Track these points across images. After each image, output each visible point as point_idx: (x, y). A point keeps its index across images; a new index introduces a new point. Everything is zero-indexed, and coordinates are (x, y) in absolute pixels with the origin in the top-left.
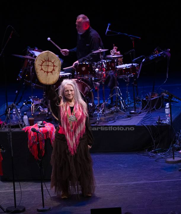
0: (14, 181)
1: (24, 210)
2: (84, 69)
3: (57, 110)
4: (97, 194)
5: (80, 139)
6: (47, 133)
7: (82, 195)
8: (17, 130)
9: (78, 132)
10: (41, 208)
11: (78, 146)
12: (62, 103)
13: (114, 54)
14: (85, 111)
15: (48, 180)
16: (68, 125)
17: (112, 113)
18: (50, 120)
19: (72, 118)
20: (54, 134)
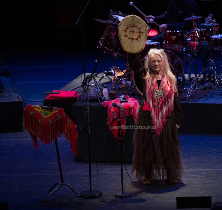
0: (90, 162)
1: (100, 195)
2: (174, 37)
3: (141, 84)
4: (184, 180)
5: (168, 118)
6: (129, 109)
7: (167, 181)
8: (95, 104)
9: (165, 109)
10: (120, 194)
11: (165, 125)
12: (148, 76)
13: (210, 22)
14: (174, 86)
15: (130, 163)
16: (154, 101)
17: (204, 89)
18: (133, 95)
19: (159, 93)
20: (137, 111)
